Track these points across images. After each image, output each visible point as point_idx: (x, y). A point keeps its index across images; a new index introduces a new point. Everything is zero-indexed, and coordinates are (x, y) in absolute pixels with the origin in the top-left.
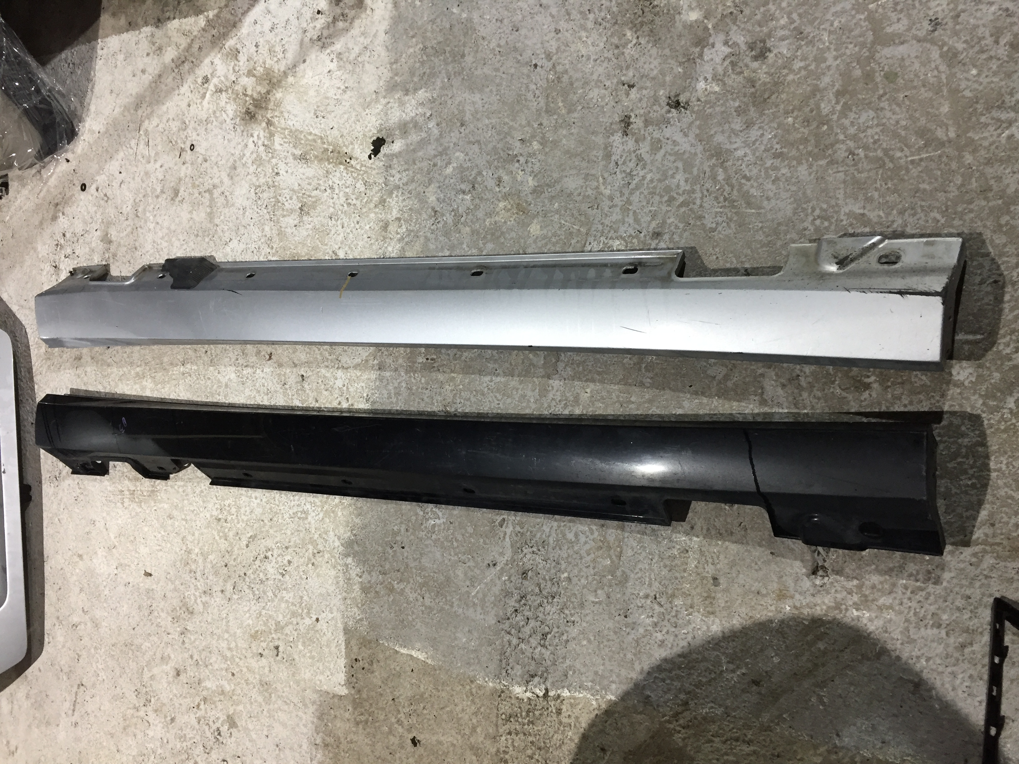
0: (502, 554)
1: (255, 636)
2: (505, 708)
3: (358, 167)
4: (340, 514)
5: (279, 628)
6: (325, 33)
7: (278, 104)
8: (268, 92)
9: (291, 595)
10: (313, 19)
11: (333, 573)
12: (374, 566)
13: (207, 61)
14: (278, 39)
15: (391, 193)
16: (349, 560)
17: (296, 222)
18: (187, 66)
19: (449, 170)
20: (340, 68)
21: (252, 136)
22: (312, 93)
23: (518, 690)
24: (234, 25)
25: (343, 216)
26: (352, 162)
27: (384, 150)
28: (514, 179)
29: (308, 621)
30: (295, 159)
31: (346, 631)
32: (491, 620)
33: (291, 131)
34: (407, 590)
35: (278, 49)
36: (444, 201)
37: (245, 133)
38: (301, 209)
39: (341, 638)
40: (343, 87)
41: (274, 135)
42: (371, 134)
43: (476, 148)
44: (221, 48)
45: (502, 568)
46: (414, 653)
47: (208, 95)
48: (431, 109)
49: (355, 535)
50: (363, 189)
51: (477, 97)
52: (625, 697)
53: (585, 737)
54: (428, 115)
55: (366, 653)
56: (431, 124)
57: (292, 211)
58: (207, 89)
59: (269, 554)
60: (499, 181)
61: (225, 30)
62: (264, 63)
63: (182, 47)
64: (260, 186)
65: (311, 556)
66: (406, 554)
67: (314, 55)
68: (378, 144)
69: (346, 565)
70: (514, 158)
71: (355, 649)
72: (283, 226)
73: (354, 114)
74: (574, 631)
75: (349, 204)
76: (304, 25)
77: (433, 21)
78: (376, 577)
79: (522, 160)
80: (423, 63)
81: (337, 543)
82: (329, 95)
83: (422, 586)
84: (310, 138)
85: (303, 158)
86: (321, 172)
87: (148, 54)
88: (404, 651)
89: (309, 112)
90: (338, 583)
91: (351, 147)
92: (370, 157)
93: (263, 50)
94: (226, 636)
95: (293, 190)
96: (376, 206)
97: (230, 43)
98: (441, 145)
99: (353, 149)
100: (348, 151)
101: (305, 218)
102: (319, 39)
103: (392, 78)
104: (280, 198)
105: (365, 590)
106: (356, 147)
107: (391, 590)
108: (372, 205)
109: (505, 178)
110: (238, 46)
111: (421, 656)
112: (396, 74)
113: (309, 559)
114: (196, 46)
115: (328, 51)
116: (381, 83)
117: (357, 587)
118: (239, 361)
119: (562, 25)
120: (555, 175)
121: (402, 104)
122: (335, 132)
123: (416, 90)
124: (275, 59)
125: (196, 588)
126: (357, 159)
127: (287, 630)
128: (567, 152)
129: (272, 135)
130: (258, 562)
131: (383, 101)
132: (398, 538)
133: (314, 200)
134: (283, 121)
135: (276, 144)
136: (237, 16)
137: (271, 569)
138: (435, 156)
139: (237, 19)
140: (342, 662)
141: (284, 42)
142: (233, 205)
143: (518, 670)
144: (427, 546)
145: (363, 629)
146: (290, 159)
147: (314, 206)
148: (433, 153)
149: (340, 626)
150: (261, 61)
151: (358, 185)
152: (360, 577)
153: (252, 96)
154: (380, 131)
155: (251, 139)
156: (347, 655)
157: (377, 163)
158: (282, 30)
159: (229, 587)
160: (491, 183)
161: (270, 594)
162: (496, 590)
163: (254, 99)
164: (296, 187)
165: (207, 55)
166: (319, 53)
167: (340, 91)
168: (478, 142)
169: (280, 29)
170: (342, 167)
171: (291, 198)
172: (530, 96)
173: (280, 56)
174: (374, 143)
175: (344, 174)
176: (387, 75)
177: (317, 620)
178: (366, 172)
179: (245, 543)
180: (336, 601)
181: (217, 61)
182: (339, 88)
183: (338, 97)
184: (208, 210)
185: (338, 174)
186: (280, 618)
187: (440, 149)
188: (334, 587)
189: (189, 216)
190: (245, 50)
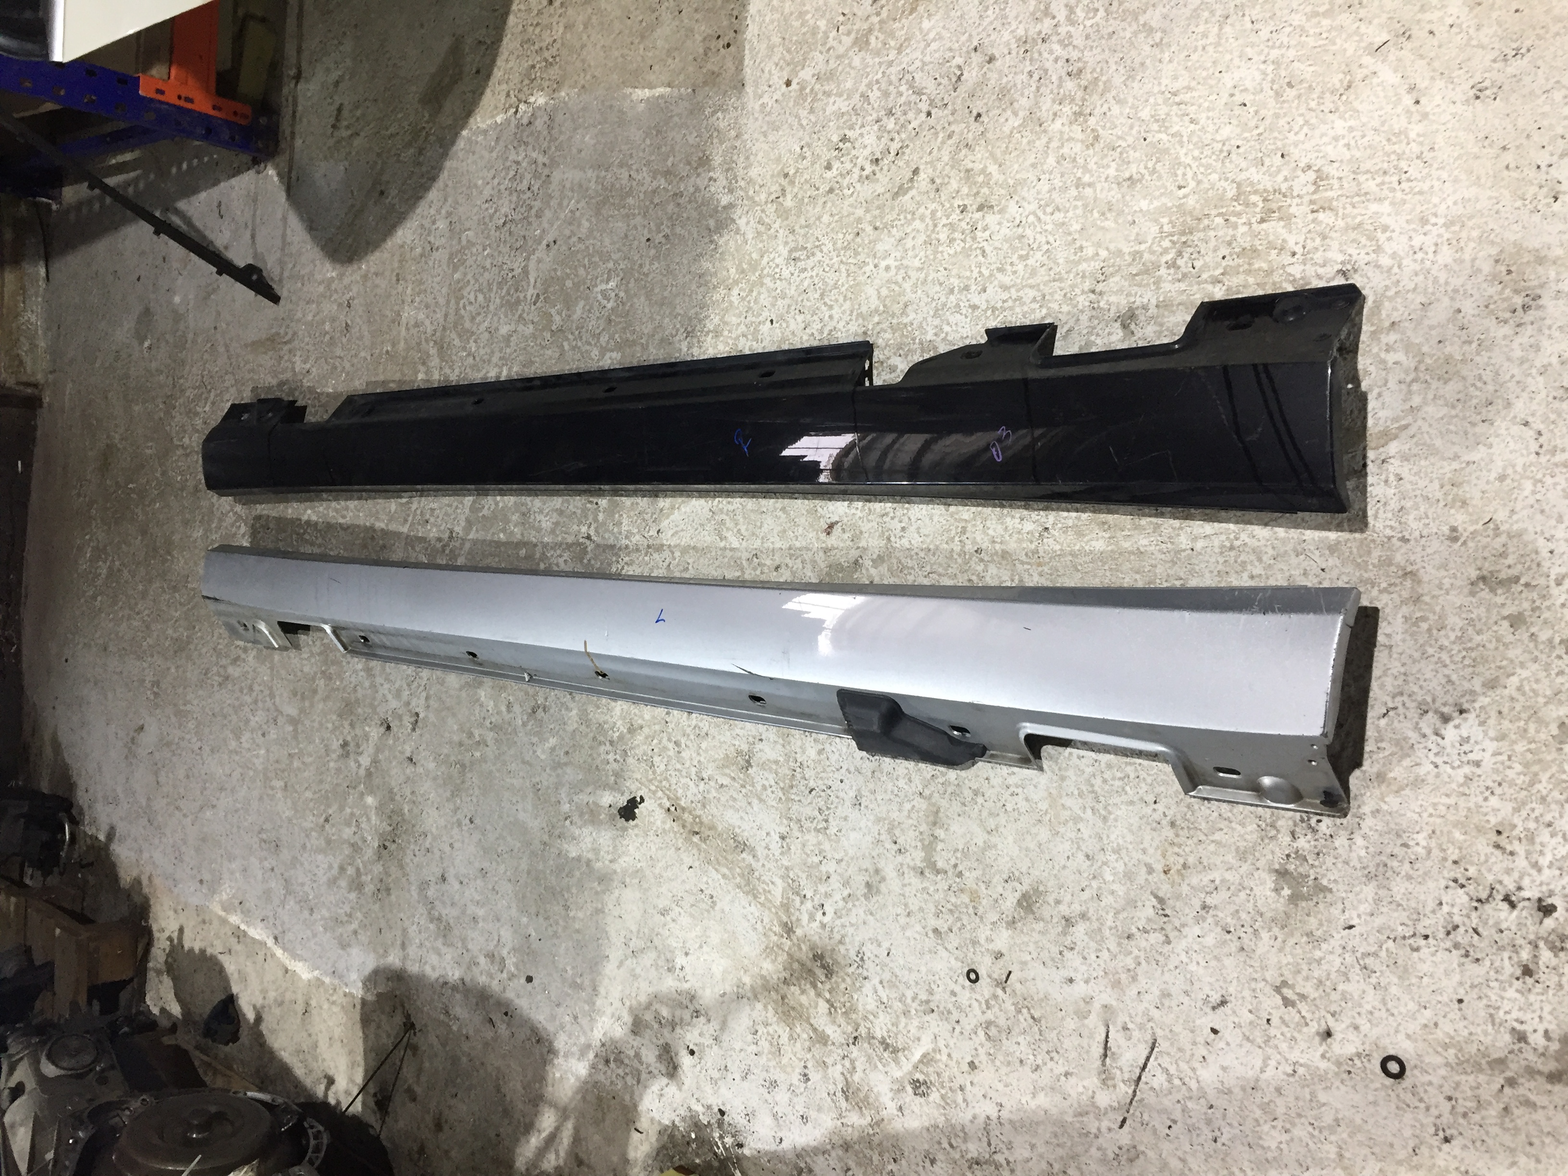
2: (555, 72)
10: (701, 1048)
14: (764, 1060)
17: (759, 746)
23: (542, 100)
26: (668, 804)
27: (622, 801)
33: (755, 897)
38: (749, 764)
39: (749, 70)
41: (782, 905)
44: (878, 1124)
45: (540, 243)
47: (917, 1056)
50: (656, 759)
55: (713, 64)
57: (763, 766)
58: (916, 1067)
59: (869, 169)
65: (788, 189)
67: (708, 995)
68: (629, 811)
71: (730, 65)
72: (779, 747)
73: (657, 871)
75: (677, 743)
83: (630, 192)
85: (742, 846)
86: (712, 809)
91: (667, 827)
92: (642, 800)
96: (641, 727)
99: (664, 822)
100: (669, 824)
101: (745, 747)
102: (697, 1013)
106: (659, 823)
108: (646, 730)
110: (843, 1102)
111: (638, 93)
113: (792, 183)
115: (686, 986)
126: (660, 805)
134: (766, 920)
137: (868, 143)
139: (839, 1152)
143: (540, 123)
145: (713, 102)
146: (761, 852)
150: (798, 1045)
156: (742, 47)
174: (633, 817)
177: (788, 83)
178: (650, 781)
183: (678, 909)
185: (690, 797)
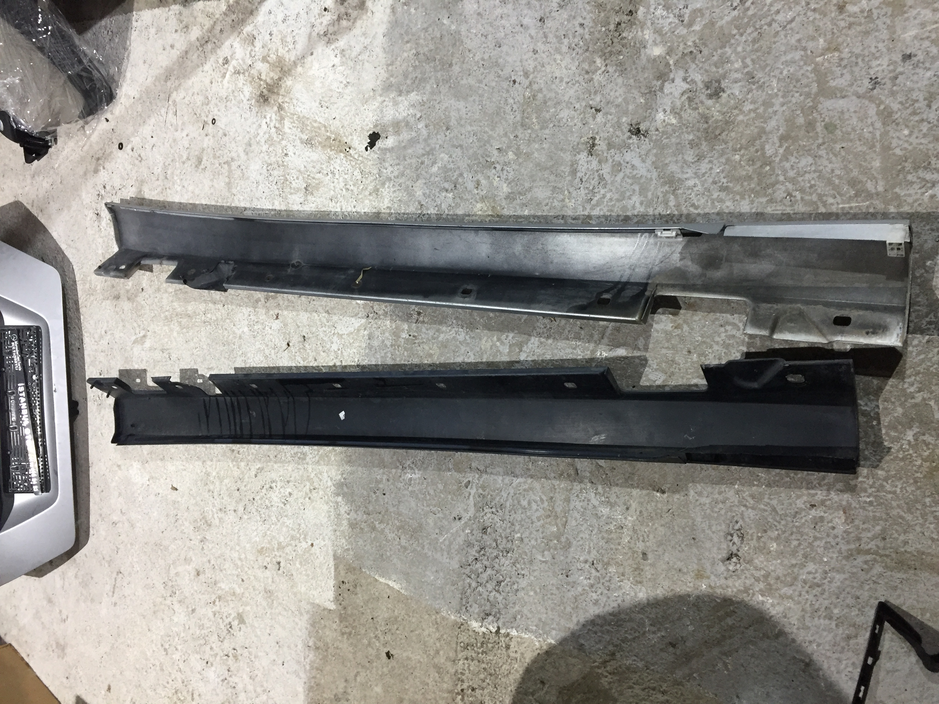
0: (466, 511)
1: (261, 551)
2: (464, 638)
3: (356, 156)
4: (333, 459)
5: (281, 547)
6: (331, 29)
7: (288, 92)
8: (280, 79)
9: (291, 521)
10: (320, 15)
11: (326, 507)
12: (360, 507)
13: (227, 43)
14: (289, 30)
15: (383, 184)
16: (340, 499)
17: (302, 200)
18: (210, 46)
19: (435, 169)
20: (343, 64)
21: (265, 117)
22: (318, 84)
23: (475, 625)
24: (251, 13)
25: (341, 199)
26: (351, 151)
27: (379, 144)
28: (491, 183)
29: (304, 545)
30: (302, 142)
31: (336, 557)
32: (455, 565)
33: (299, 117)
34: (387, 531)
35: (289, 39)
36: (429, 196)
37: (259, 114)
38: (306, 189)
39: (332, 563)
40: (345, 82)
41: (284, 119)
42: (368, 128)
43: (459, 151)
44: (240, 33)
45: (466, 523)
46: (391, 584)
47: (228, 76)
48: (421, 111)
49: (345, 479)
50: (359, 177)
51: (461, 104)
52: (563, 642)
53: (528, 671)
54: (418, 116)
55: (351, 577)
56: (421, 125)
57: (298, 190)
58: (227, 69)
59: (273, 485)
60: (478, 184)
61: (243, 16)
62: (277, 51)
63: (206, 28)
64: (271, 164)
65: (308, 491)
66: (386, 500)
67: (320, 49)
68: (374, 138)
69: (337, 503)
70: (491, 165)
71: (343, 573)
72: (291, 202)
73: (354, 108)
74: (523, 583)
75: (347, 189)
76: (313, 20)
77: (426, 30)
78: (360, 516)
79: (499, 167)
80: (415, 67)
81: (330, 483)
82: (333, 87)
83: (399, 528)
84: (315, 125)
85: (309, 142)
86: (324, 157)
87: (176, 31)
88: (382, 580)
89: (315, 101)
90: (329, 516)
91: (350, 137)
92: (366, 149)
93: (277, 39)
94: (238, 548)
95: (299, 171)
96: (370, 194)
97: (248, 29)
98: (429, 145)
99: (352, 139)
100: (348, 141)
101: (309, 197)
102: (325, 34)
103: (388, 79)
104: (288, 177)
105: (353, 525)
106: (355, 138)
107: (374, 528)
108: (367, 193)
109: (483, 182)
110: (255, 33)
111: (397, 586)
112: (392, 76)
113: (307, 494)
114: (218, 28)
115: (333, 47)
116: (378, 83)
117: (345, 523)
118: (252, 317)
119: (540, 46)
120: (527, 185)
121: (396, 104)
122: (337, 123)
123: (408, 92)
124: (287, 49)
125: (214, 506)
126: (355, 149)
127: (288, 550)
128: (538, 165)
129: (282, 119)
130: (264, 491)
131: (380, 99)
132: (381, 486)
133: (317, 182)
134: (292, 107)
135: (286, 127)
136: (253, 4)
137: (275, 497)
138: (423, 155)
139: (254, 7)
140: (332, 582)
141: (294, 34)
142: (248, 178)
143: (475, 609)
144: (404, 495)
145: (350, 556)
146: (298, 142)
147: (317, 187)
148: (421, 151)
149: (331, 553)
150: (274, 49)
151: (356, 173)
152: (348, 514)
153: (265, 81)
154: (376, 126)
155: (264, 121)
156: (336, 577)
157: (372, 154)
158: (293, 22)
159: (241, 509)
160: (470, 185)
161: (274, 519)
162: (460, 540)
163: (267, 84)
164: (303, 169)
165: (228, 38)
166: (325, 47)
167: (342, 85)
168: (461, 146)
169: (291, 22)
170: (342, 155)
171: (298, 178)
172: (508, 109)
173: (291, 46)
174: (370, 136)
175: (344, 162)
176: (384, 75)
177: (312, 545)
178: (362, 162)
179: (254, 473)
180: (328, 532)
181: (236, 45)
182: (341, 82)
183: (340, 90)
184: (227, 180)
185: (338, 161)
186: (282, 539)
187: (428, 149)
188: (326, 519)
189: (211, 183)
190: (260, 37)
